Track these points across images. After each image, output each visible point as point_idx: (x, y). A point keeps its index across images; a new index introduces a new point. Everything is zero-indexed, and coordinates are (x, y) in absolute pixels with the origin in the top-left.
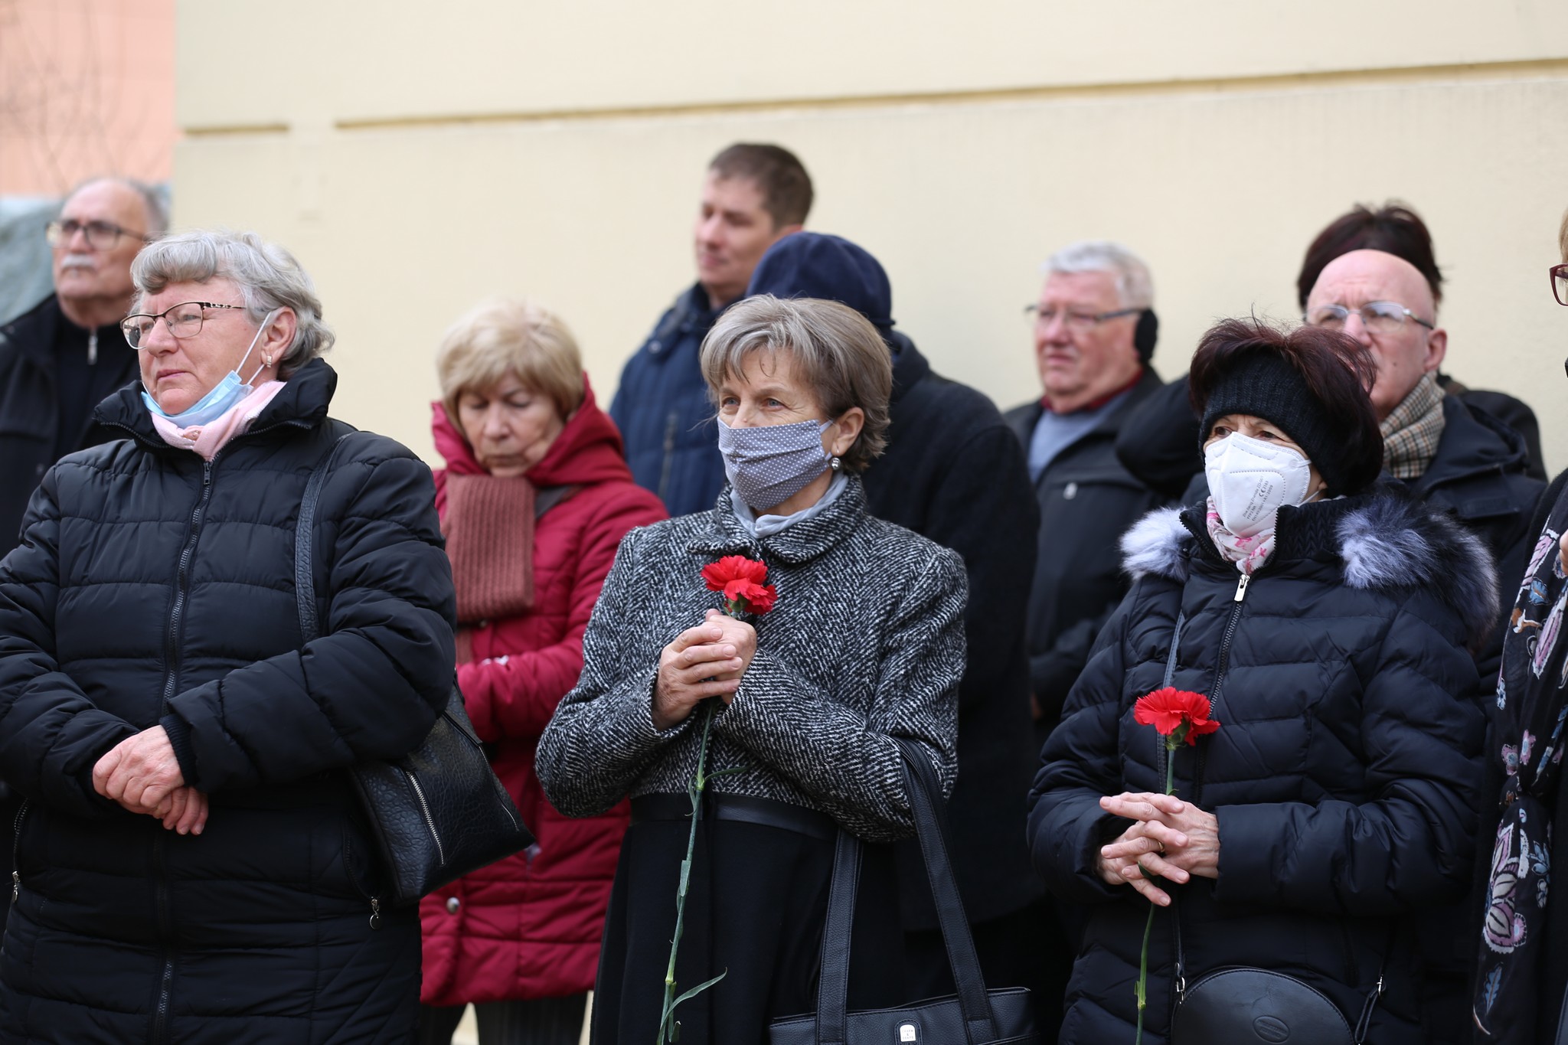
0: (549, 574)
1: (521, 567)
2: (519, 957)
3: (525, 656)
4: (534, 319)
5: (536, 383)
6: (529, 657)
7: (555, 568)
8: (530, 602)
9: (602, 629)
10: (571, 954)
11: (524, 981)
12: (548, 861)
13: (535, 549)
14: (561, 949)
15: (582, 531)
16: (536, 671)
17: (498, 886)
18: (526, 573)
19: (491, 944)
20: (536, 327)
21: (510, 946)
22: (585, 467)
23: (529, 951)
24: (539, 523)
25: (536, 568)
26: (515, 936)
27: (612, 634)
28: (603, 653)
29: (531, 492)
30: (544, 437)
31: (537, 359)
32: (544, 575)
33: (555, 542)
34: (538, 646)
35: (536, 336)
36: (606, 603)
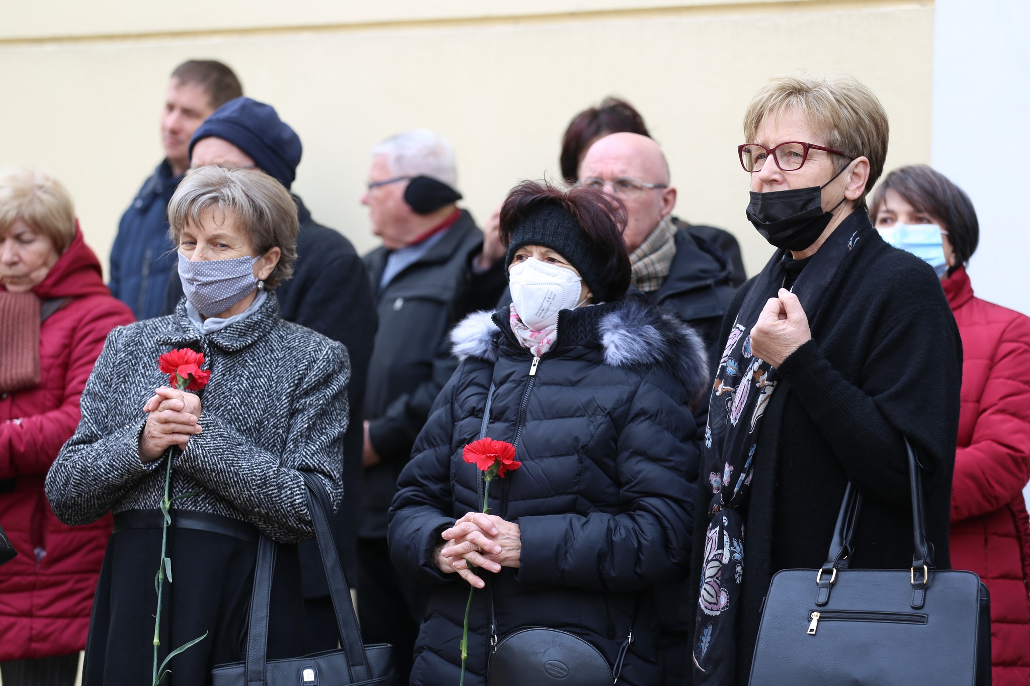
0: (51, 361)
1: (31, 355)
2: (31, 628)
3: (34, 418)
4: (39, 181)
5: (38, 227)
6: (37, 419)
7: (56, 356)
8: (38, 380)
9: (94, 395)
10: (67, 627)
11: (35, 645)
12: (52, 561)
13: (41, 343)
14: (61, 623)
15: (74, 330)
16: (41, 429)
17: (16, 579)
18: (34, 359)
19: (11, 620)
20: (40, 187)
21: (25, 621)
22: (74, 285)
23: (38, 625)
24: (43, 324)
25: (42, 357)
26: (29, 614)
27: (103, 399)
28: (95, 412)
29: (38, 303)
30: (45, 264)
31: (39, 210)
32: (47, 362)
33: (55, 338)
34: (43, 410)
35: (39, 193)
36: (97, 377)
